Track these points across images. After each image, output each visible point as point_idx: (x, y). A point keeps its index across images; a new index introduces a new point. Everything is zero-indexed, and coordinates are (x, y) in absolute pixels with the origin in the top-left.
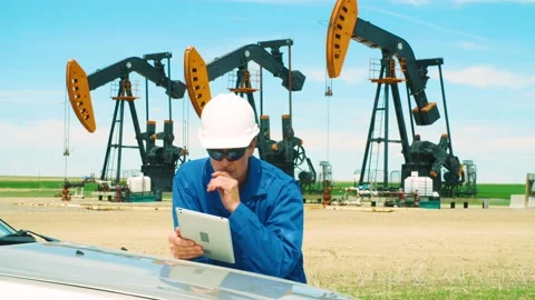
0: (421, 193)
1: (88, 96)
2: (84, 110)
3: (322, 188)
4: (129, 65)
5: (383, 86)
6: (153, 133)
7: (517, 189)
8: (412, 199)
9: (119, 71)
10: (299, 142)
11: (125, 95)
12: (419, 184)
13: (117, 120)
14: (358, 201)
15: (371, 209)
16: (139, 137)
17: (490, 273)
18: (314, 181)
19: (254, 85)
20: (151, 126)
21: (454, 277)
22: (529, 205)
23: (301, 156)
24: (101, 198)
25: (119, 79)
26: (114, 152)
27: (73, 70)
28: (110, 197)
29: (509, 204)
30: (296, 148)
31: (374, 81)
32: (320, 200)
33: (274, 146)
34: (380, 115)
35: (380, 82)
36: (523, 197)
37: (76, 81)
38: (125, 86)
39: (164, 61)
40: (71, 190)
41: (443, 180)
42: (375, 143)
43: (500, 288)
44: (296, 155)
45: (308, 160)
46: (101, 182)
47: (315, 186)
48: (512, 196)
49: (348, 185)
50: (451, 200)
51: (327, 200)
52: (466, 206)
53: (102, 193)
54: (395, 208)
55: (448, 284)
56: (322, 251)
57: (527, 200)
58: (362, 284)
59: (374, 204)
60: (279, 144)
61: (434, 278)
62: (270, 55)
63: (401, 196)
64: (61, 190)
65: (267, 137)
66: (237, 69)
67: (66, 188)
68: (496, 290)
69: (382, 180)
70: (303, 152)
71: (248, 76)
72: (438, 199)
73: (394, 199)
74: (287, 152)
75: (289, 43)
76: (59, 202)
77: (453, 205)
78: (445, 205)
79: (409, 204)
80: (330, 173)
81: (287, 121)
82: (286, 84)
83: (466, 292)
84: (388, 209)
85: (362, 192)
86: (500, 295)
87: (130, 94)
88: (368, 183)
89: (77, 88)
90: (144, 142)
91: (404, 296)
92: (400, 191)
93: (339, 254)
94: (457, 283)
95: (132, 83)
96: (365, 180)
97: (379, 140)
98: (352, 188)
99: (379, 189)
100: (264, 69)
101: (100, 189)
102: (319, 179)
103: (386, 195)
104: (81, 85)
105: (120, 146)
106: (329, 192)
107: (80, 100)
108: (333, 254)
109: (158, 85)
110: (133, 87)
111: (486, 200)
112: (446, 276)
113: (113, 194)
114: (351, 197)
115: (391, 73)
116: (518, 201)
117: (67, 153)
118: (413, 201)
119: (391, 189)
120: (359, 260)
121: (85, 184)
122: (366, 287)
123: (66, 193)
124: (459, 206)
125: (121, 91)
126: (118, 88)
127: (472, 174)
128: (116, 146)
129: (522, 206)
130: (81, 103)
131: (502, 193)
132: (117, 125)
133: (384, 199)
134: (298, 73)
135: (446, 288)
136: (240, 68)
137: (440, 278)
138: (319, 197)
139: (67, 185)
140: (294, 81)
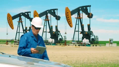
0: (86, 43)
1: (12, 21)
2: (11, 24)
3: (64, 42)
4: (21, 14)
5: (78, 19)
6: (27, 29)
7: (107, 42)
8: (84, 44)
9: (19, 16)
10: (59, 32)
11: (20, 21)
12: (86, 41)
13: (19, 26)
14: (72, 45)
15: (75, 46)
16: (24, 30)
17: (101, 61)
18: (63, 40)
19: (49, 19)
20: (26, 28)
21: (93, 62)
22: (110, 46)
23: (60, 35)
24: (15, 44)
25: (19, 17)
26: (18, 34)
27: (9, 15)
28: (17, 44)
29: (105, 45)
30: (59, 33)
31: (76, 18)
32: (64, 45)
33: (54, 33)
34: (77, 26)
35: (77, 18)
36: (109, 44)
37: (9, 18)
38: (20, 19)
39: (29, 13)
40: (8, 42)
41: (91, 40)
42: (76, 32)
43: (104, 64)
44: (59, 34)
45: (61, 36)
46: (15, 40)
47: (63, 42)
48: (106, 44)
49: (70, 41)
50: (93, 44)
51: (66, 45)
52: (96, 46)
53: (15, 43)
54: (81, 46)
55: (92, 63)
56: (64, 56)
57: (109, 45)
58: (73, 63)
59: (76, 45)
60: (55, 32)
61: (89, 62)
62: (53, 12)
63: (82, 44)
64: (6, 42)
65: (52, 31)
66: (45, 15)
67: (7, 42)
68: (103, 64)
69: (78, 40)
70: (60, 34)
71: (48, 17)
72: (90, 44)
73: (80, 44)
74: (57, 34)
75: (57, 9)
76: (5, 45)
77: (93, 46)
78: (92, 46)
79: (83, 45)
80: (66, 39)
81: (56, 27)
82: (56, 19)
83: (96, 65)
84: (79, 46)
85: (73, 43)
86: (104, 66)
87: (21, 21)
88: (75, 41)
89: (9, 20)
90: (25, 32)
91: (83, 66)
92: (82, 42)
93: (68, 57)
94: (94, 63)
95: (22, 18)
96: (74, 40)
97: (77, 31)
98: (71, 42)
99: (77, 42)
100: (51, 15)
101: (15, 42)
102: (64, 40)
103: (78, 43)
104: (10, 19)
105: (19, 33)
106: (66, 43)
107: (10, 22)
108: (67, 56)
109: (28, 19)
110: (22, 19)
111: (100, 45)
112: (92, 61)
113: (18, 43)
114: (71, 44)
115: (80, 16)
116: (107, 45)
117: (7, 34)
118: (84, 45)
119: (80, 42)
120: (73, 58)
121: (11, 41)
122: (74, 64)
123: (7, 43)
124: (95, 46)
125: (19, 20)
126: (19, 19)
127: (97, 39)
128: (18, 32)
129: (108, 46)
130: (10, 23)
131: (104, 43)
132: (19, 28)
133: (78, 44)
134: (59, 16)
135: (92, 64)
136: (46, 15)
137: (90, 62)
138: (64, 44)
139: (7, 41)
140: (58, 18)
